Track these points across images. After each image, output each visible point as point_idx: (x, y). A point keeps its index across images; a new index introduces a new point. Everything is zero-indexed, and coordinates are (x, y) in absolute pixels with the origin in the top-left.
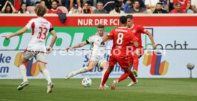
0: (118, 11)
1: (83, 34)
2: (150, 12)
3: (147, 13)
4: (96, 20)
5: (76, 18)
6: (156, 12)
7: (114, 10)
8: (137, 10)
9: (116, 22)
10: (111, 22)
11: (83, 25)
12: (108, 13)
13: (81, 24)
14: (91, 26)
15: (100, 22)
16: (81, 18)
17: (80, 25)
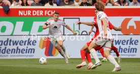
0: (51, 4)
1: (23, 22)
2: (77, 5)
3: (75, 6)
4: (33, 11)
5: (18, 10)
6: (82, 4)
7: (48, 3)
8: (67, 3)
9: (50, 13)
10: (46, 13)
11: (23, 16)
12: (44, 5)
13: (22, 14)
14: (29, 16)
15: (37, 13)
16: (21, 10)
17: (21, 16)
